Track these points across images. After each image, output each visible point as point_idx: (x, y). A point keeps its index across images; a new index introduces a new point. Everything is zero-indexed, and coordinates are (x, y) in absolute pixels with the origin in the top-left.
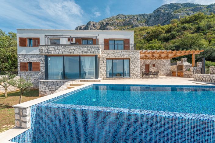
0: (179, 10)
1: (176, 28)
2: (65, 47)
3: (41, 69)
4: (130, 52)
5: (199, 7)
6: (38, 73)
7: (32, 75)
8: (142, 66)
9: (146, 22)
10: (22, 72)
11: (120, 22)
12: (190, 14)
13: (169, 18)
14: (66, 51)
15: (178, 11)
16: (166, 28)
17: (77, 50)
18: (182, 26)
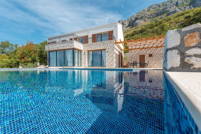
8: (136, 57)
9: (190, 3)
11: (152, 13)
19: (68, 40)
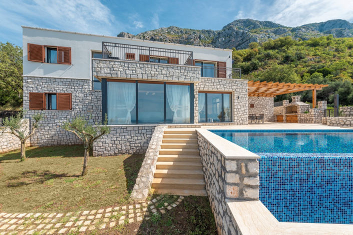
0: (258, 30)
1: (258, 56)
2: (142, 66)
3: (73, 106)
4: (234, 82)
5: (283, 28)
6: (67, 114)
7: (55, 117)
9: (212, 42)
10: (33, 111)
11: (174, 39)
12: (272, 37)
13: (244, 40)
14: (144, 73)
15: (256, 32)
16: (245, 54)
17: (164, 72)
18: (266, 52)
19: (183, 59)
